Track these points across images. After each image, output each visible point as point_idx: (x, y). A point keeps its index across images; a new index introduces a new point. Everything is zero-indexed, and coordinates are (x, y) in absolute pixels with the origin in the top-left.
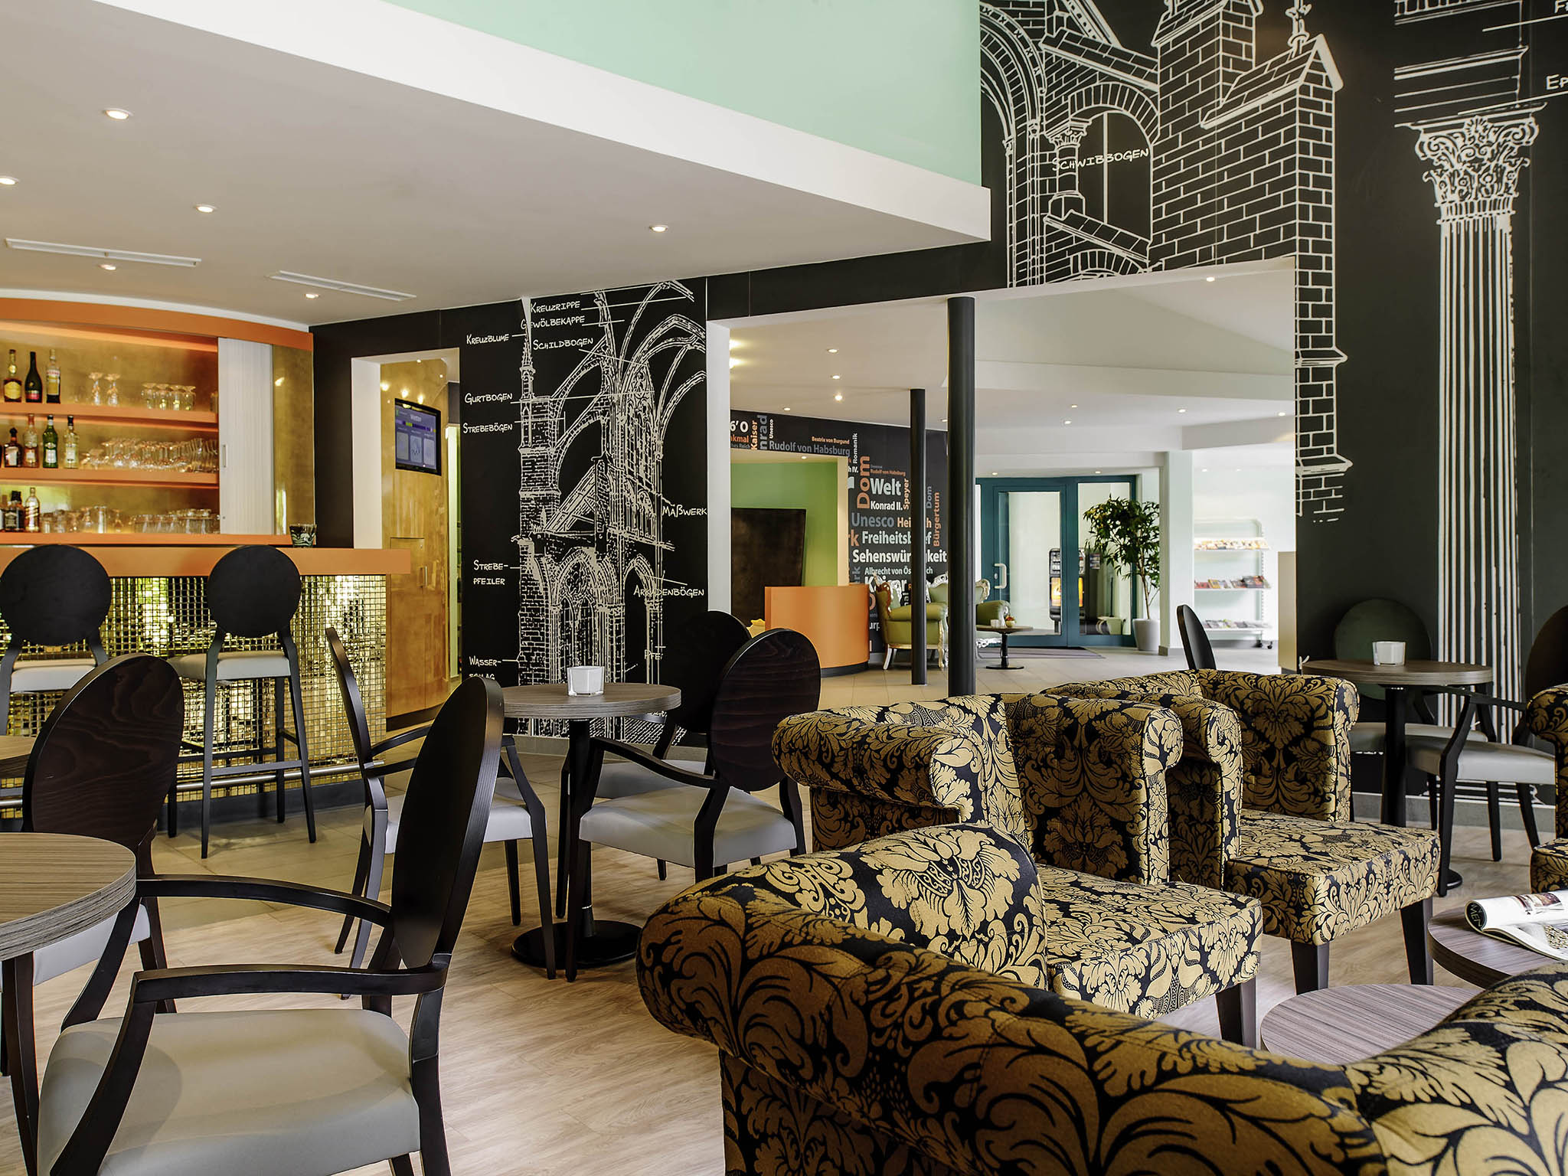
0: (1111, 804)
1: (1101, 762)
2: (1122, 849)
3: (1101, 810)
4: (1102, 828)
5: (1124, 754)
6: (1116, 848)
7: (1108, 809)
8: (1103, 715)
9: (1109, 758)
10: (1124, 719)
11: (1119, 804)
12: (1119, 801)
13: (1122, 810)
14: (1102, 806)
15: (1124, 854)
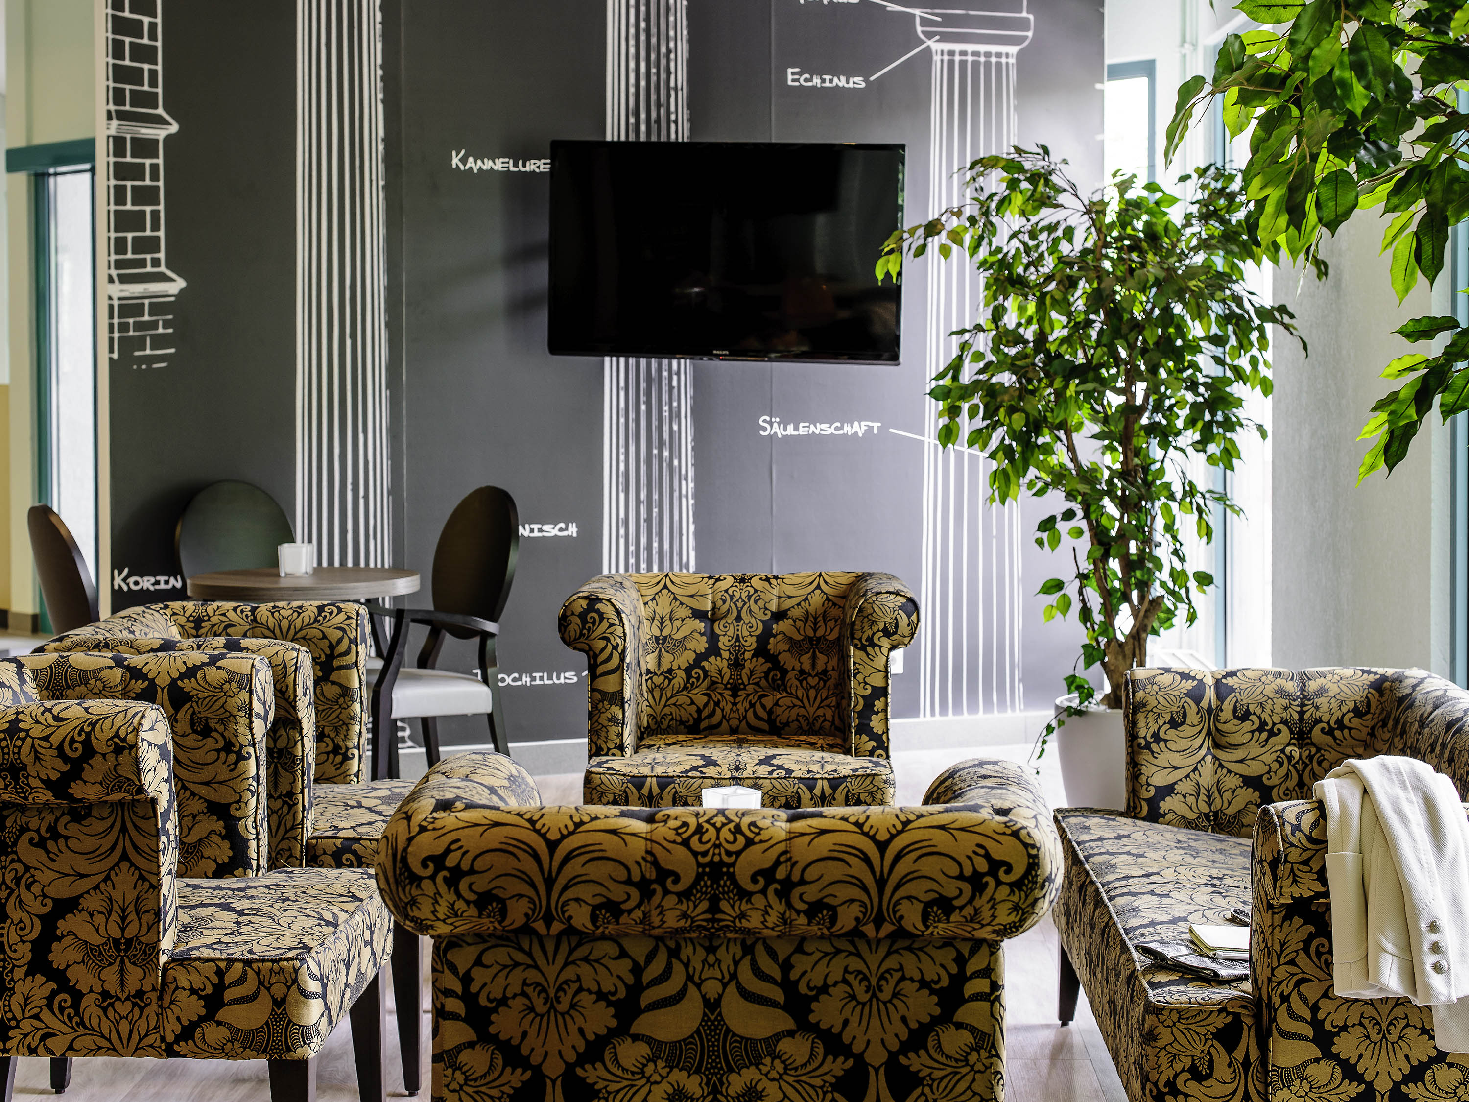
0: (207, 783)
1: (195, 731)
2: (223, 838)
3: (193, 794)
4: (194, 817)
5: (228, 718)
6: (216, 838)
7: (203, 791)
8: (191, 672)
9: (207, 725)
10: (223, 674)
11: (220, 783)
12: (221, 778)
13: (224, 789)
14: (196, 788)
15: (226, 844)
